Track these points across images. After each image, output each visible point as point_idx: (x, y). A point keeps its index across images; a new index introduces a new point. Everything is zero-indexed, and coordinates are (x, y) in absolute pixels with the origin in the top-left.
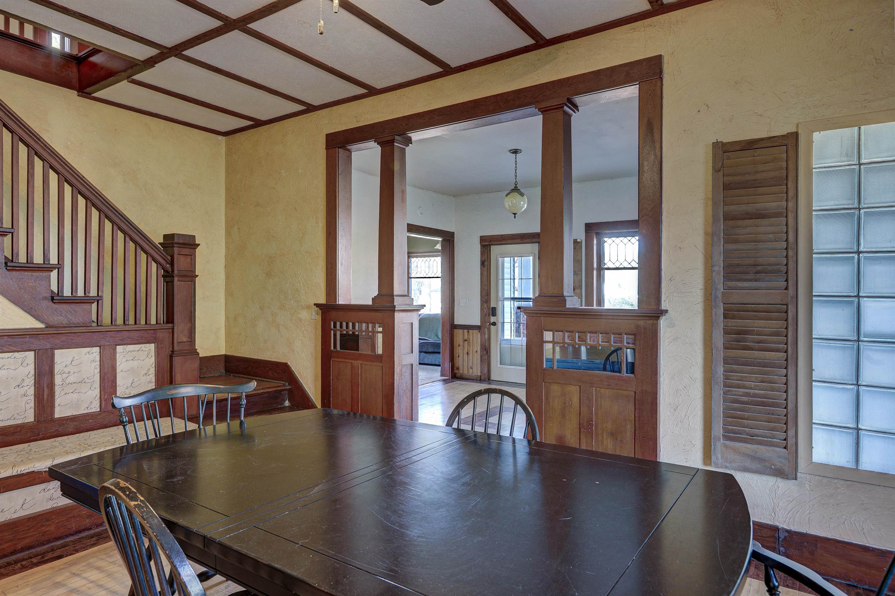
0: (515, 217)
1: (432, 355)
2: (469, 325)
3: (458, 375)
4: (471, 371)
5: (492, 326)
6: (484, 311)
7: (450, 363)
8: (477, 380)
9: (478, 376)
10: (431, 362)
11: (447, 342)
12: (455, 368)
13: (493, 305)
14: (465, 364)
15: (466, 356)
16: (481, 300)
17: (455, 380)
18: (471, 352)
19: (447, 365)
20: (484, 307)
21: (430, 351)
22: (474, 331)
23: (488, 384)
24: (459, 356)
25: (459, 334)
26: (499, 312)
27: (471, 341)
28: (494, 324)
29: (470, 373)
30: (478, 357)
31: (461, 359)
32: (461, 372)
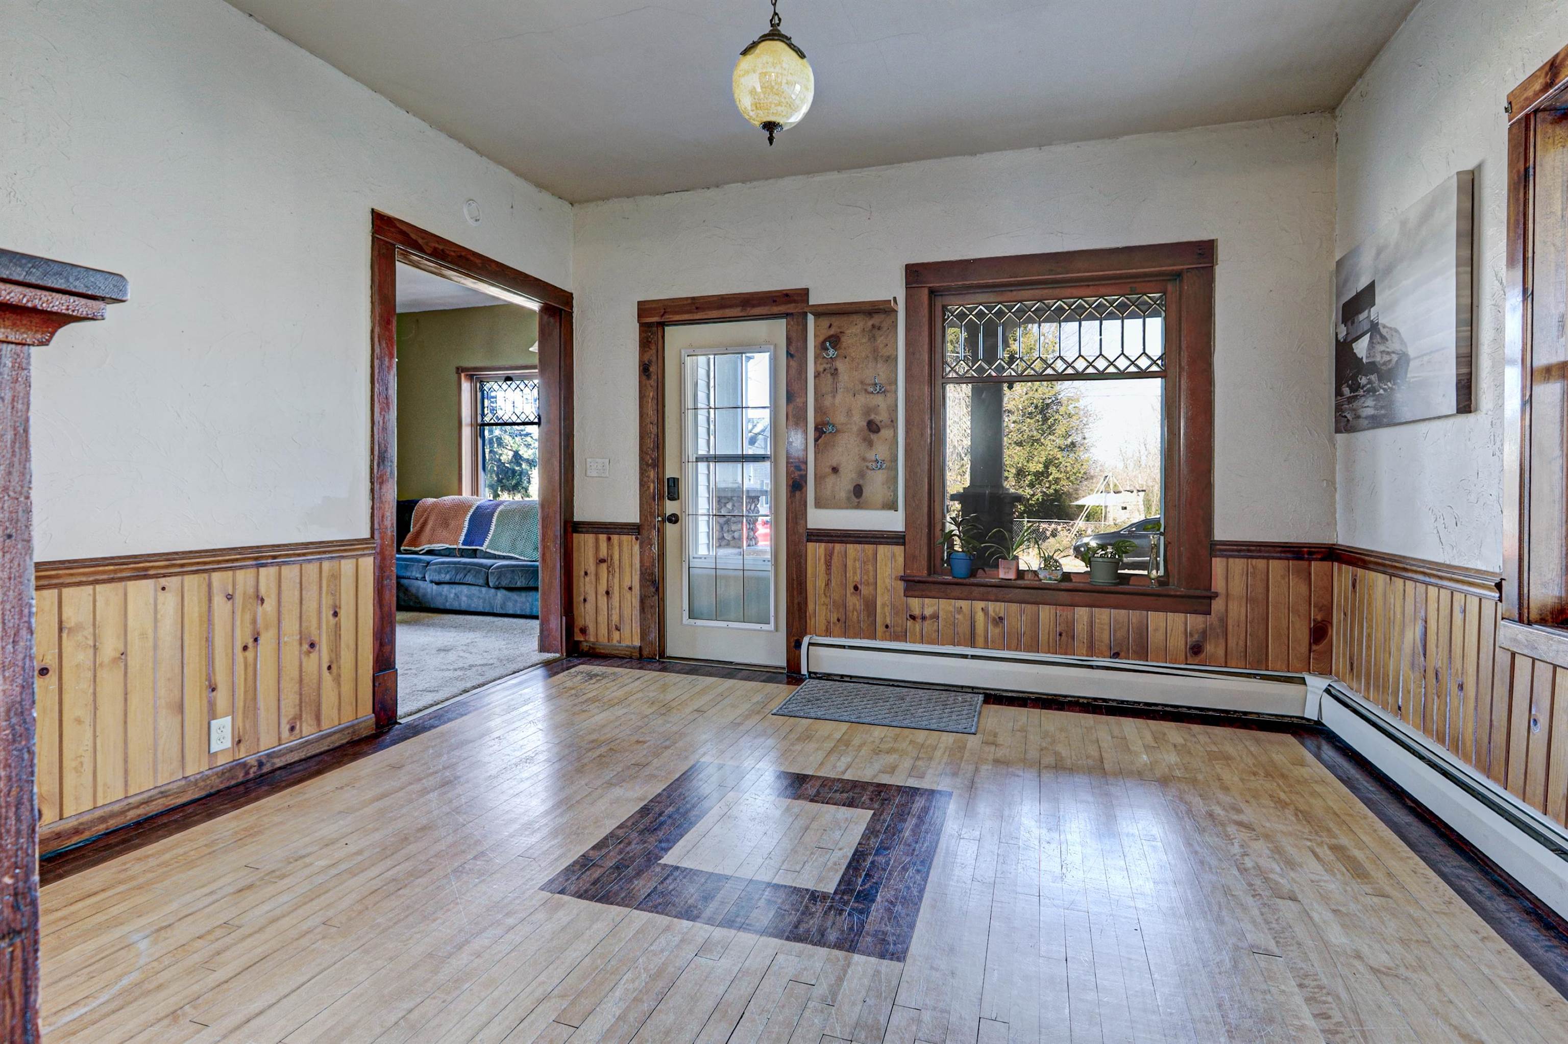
0: (771, 140)
1: (523, 594)
2: (610, 524)
3: (585, 646)
4: (616, 635)
5: (668, 526)
6: (649, 487)
7: (564, 618)
8: (631, 658)
9: (634, 648)
10: (521, 610)
11: (555, 566)
12: (577, 630)
13: (670, 472)
14: (603, 619)
15: (603, 600)
16: (642, 459)
17: (576, 661)
18: (616, 588)
19: (556, 623)
20: (649, 477)
21: (519, 585)
22: (625, 538)
23: (660, 671)
24: (585, 600)
25: (585, 544)
26: (685, 489)
27: (617, 563)
28: (674, 519)
29: (615, 642)
30: (633, 601)
31: (590, 606)
32: (592, 639)
